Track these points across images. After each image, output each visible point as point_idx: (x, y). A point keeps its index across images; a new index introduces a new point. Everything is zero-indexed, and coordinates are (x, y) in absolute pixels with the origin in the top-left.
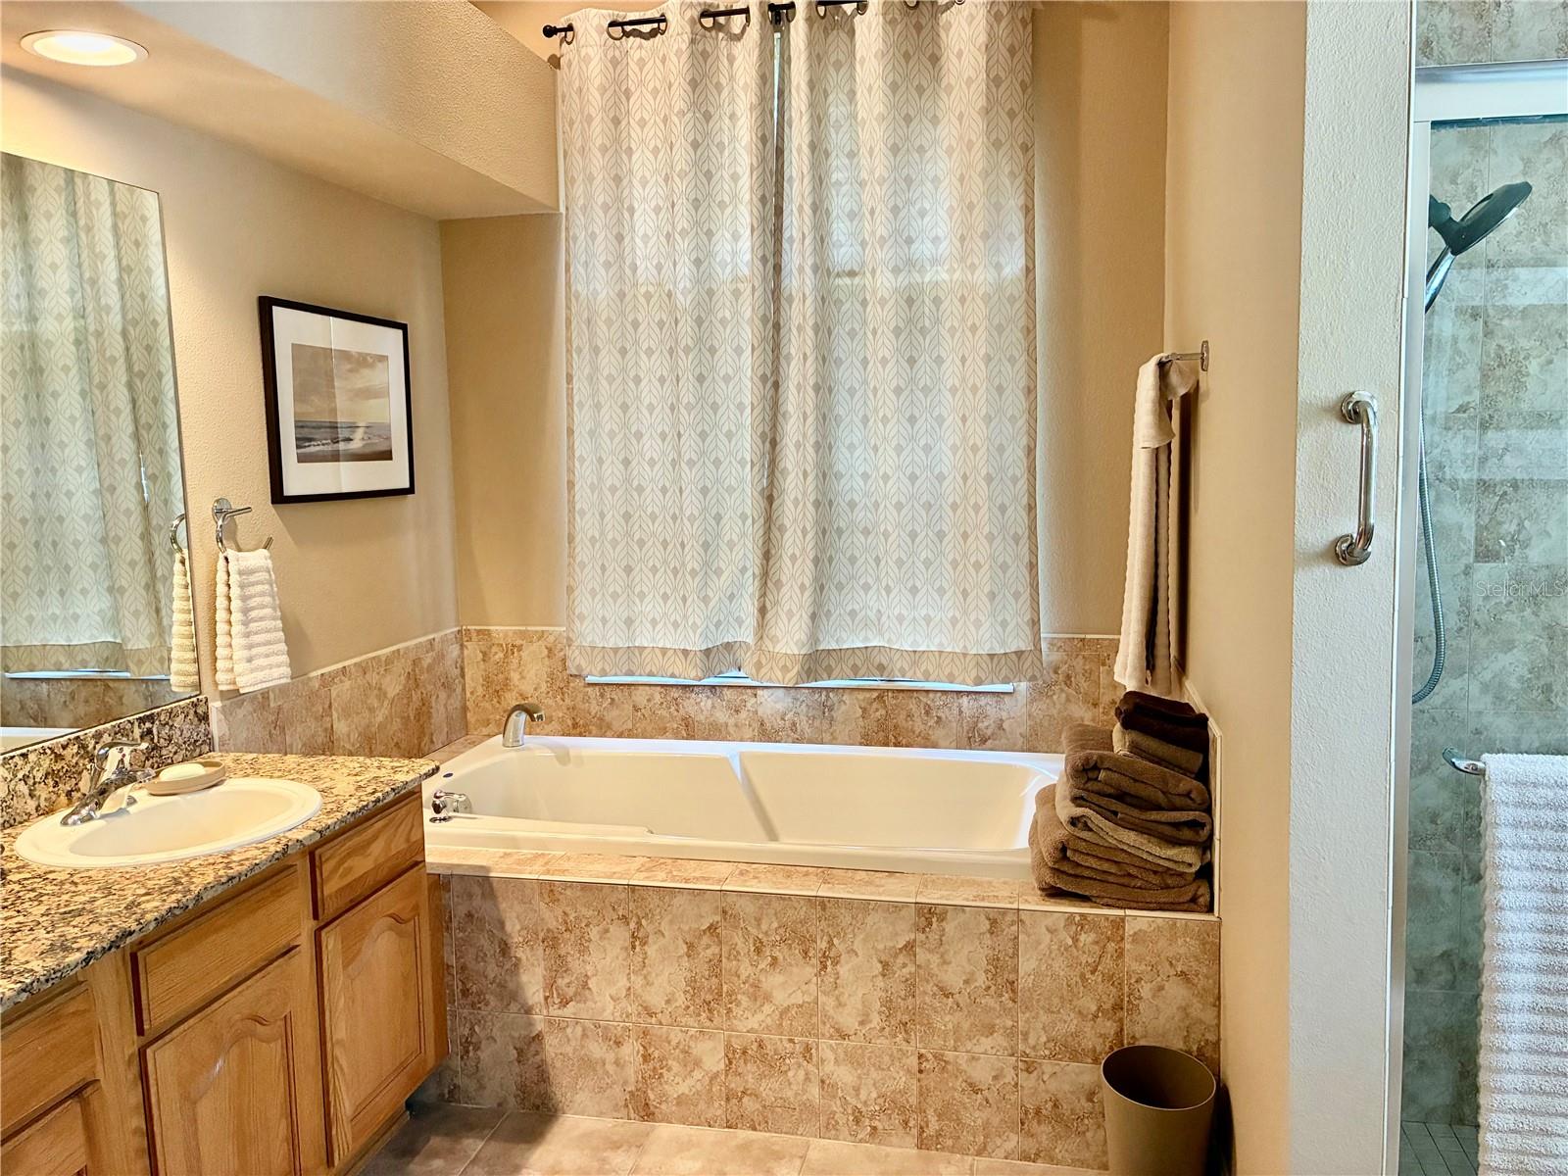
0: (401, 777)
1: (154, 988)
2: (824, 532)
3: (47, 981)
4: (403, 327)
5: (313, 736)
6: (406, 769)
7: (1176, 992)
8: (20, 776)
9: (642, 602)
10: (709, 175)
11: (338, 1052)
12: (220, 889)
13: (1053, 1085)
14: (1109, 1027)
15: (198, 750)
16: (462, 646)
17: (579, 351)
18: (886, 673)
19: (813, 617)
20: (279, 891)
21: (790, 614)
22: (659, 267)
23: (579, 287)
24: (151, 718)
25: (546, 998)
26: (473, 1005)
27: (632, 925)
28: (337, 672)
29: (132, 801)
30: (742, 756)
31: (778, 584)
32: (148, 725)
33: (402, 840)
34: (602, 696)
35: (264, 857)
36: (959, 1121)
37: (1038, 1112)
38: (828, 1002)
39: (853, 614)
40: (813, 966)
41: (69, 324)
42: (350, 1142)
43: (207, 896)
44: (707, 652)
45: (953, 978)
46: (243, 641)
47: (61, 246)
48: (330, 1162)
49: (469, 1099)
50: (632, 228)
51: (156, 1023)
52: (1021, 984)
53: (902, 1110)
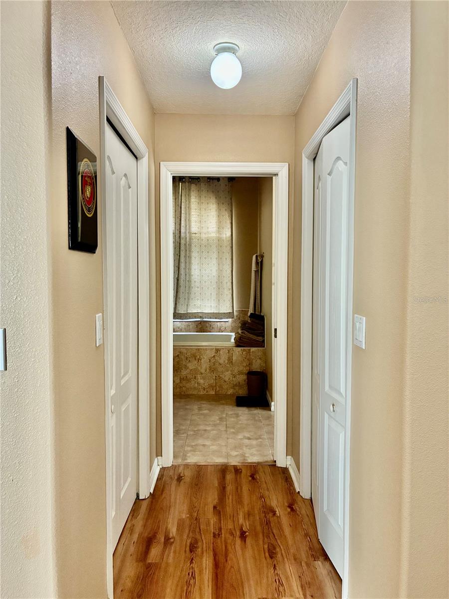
7: (259, 361)
13: (239, 380)
14: (248, 368)
31: (179, 298)
36: (222, 388)
38: (199, 368)
39: (195, 305)
45: (221, 361)
52: (233, 362)
53: (212, 386)
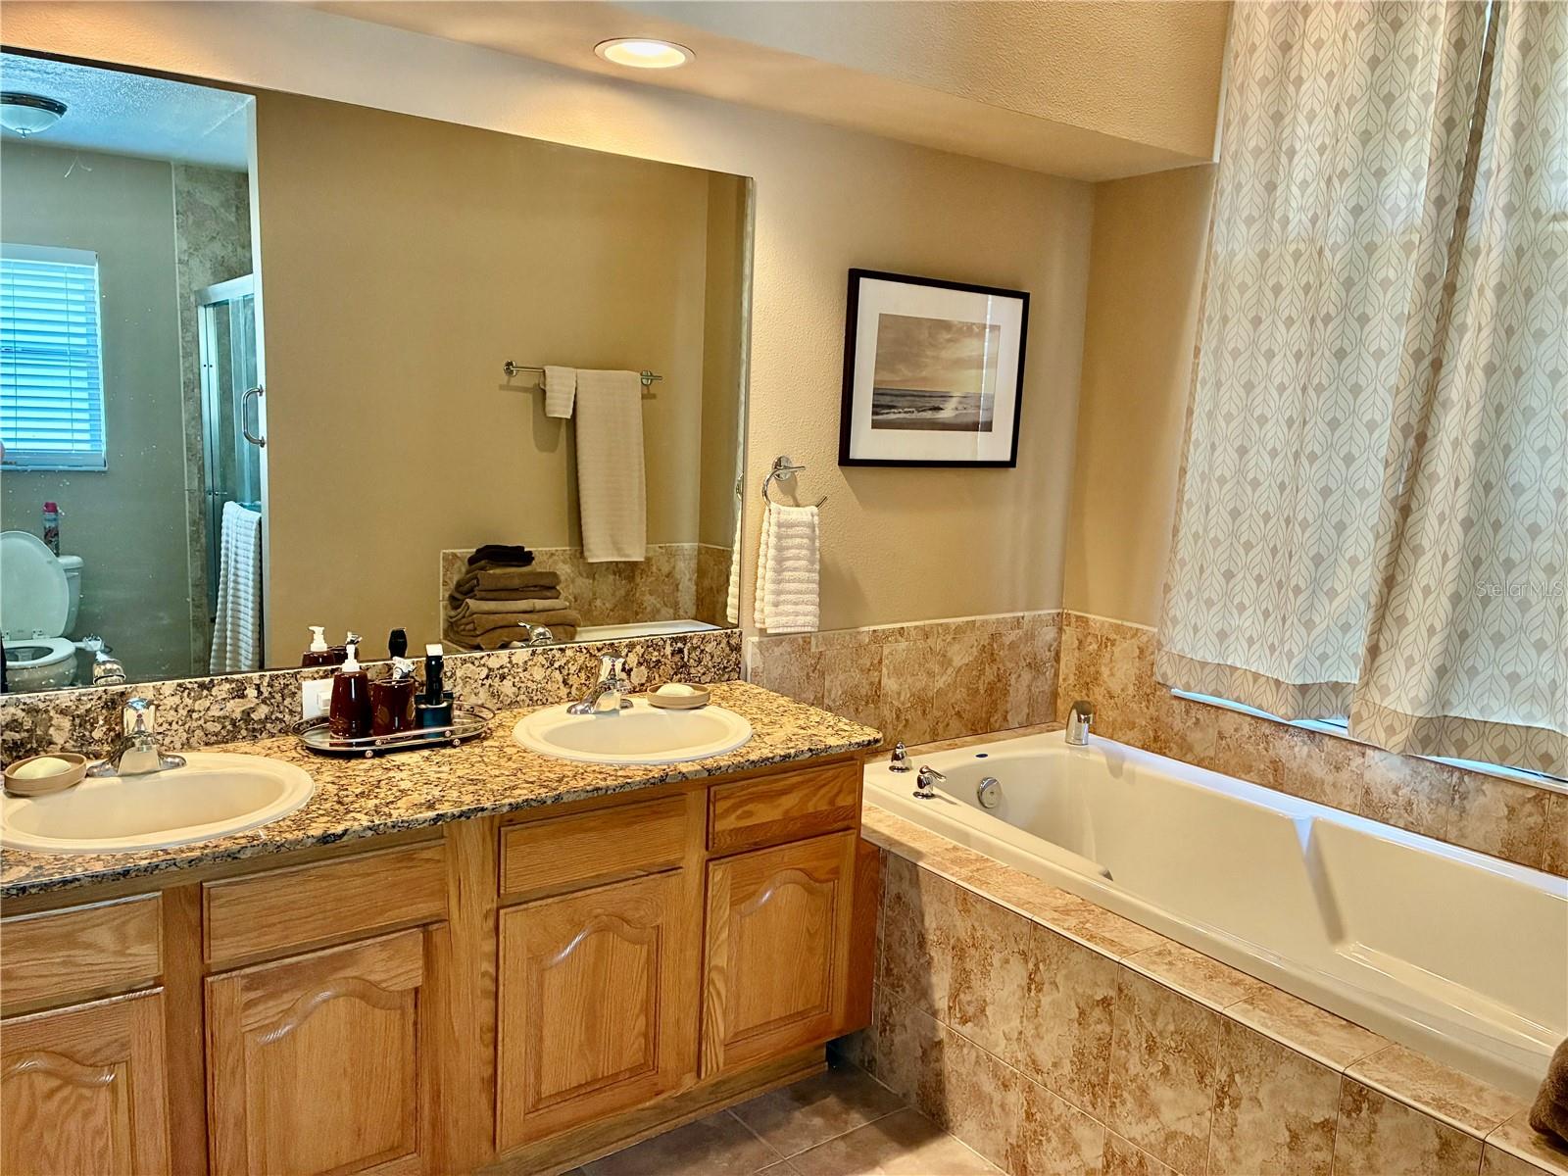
1: (512, 863)
2: (1477, 563)
3: (394, 827)
4: (1025, 297)
5: (856, 686)
8: (556, 665)
9: (1240, 615)
10: (1389, 99)
11: (715, 975)
12: (583, 796)
15: (726, 676)
16: (1061, 630)
17: (1210, 320)
18: (1552, 768)
19: (1441, 672)
20: (661, 813)
21: (1410, 662)
22: (1314, 221)
23: (1219, 248)
25: (950, 1008)
26: (893, 986)
27: (1031, 966)
28: (892, 631)
29: (627, 706)
30: (1316, 824)
33: (822, 803)
34: (1187, 712)
35: (638, 779)
38: (1220, 1151)
39: (1514, 678)
42: (721, 1065)
43: (566, 798)
44: (1304, 689)
48: (698, 1072)
50: (1290, 174)
51: (512, 892)
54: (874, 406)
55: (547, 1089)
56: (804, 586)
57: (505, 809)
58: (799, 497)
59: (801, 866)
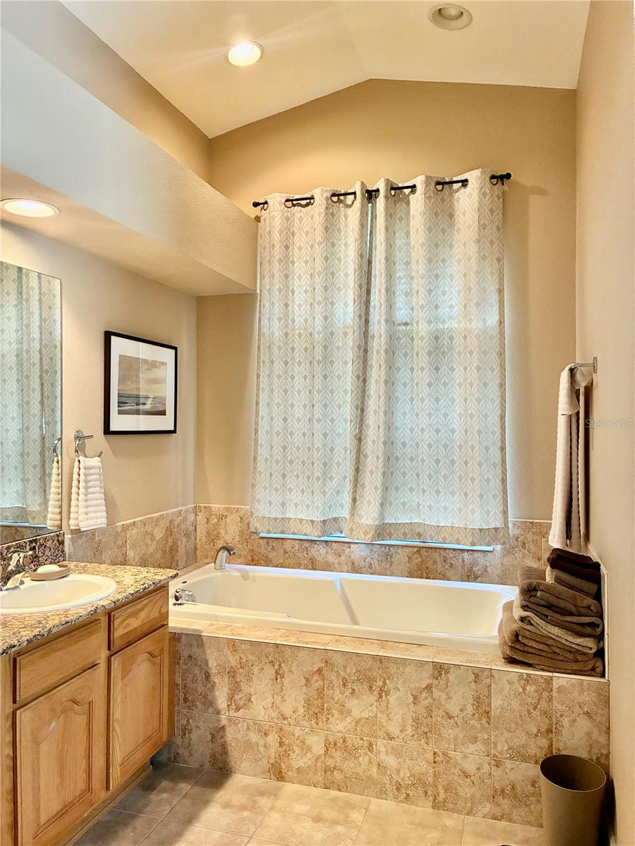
0: (158, 578)
1: (24, 677)
2: (389, 458)
4: (175, 349)
5: (116, 557)
6: (161, 574)
7: (584, 724)
9: (290, 493)
10: (333, 274)
11: (116, 725)
12: (61, 627)
13: (511, 776)
14: (544, 743)
15: (57, 559)
16: (196, 515)
17: (264, 362)
18: (422, 538)
19: (382, 505)
20: (90, 633)
21: (369, 503)
22: (306, 321)
23: (265, 330)
24: (35, 541)
25: (228, 706)
26: (189, 707)
27: (276, 667)
28: (131, 524)
29: (22, 583)
30: (341, 580)
31: (363, 486)
32: (34, 544)
33: (157, 612)
34: (268, 544)
35: (85, 613)
36: (456, 794)
37: (503, 791)
38: (383, 718)
39: (404, 504)
40: (375, 695)
41: (14, 346)
42: (119, 778)
43: (54, 631)
44: (324, 522)
45: (453, 708)
46: (85, 504)
47: (13, 309)
48: (108, 788)
49: (184, 762)
50: (293, 301)
51: (23, 697)
52: (493, 714)
53: (424, 784)
54: (119, 402)
55: (43, 819)
56: (99, 502)
57: (25, 643)
58: (87, 453)
59: (147, 651)
